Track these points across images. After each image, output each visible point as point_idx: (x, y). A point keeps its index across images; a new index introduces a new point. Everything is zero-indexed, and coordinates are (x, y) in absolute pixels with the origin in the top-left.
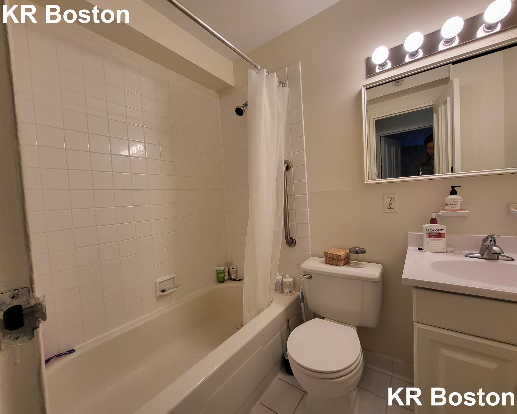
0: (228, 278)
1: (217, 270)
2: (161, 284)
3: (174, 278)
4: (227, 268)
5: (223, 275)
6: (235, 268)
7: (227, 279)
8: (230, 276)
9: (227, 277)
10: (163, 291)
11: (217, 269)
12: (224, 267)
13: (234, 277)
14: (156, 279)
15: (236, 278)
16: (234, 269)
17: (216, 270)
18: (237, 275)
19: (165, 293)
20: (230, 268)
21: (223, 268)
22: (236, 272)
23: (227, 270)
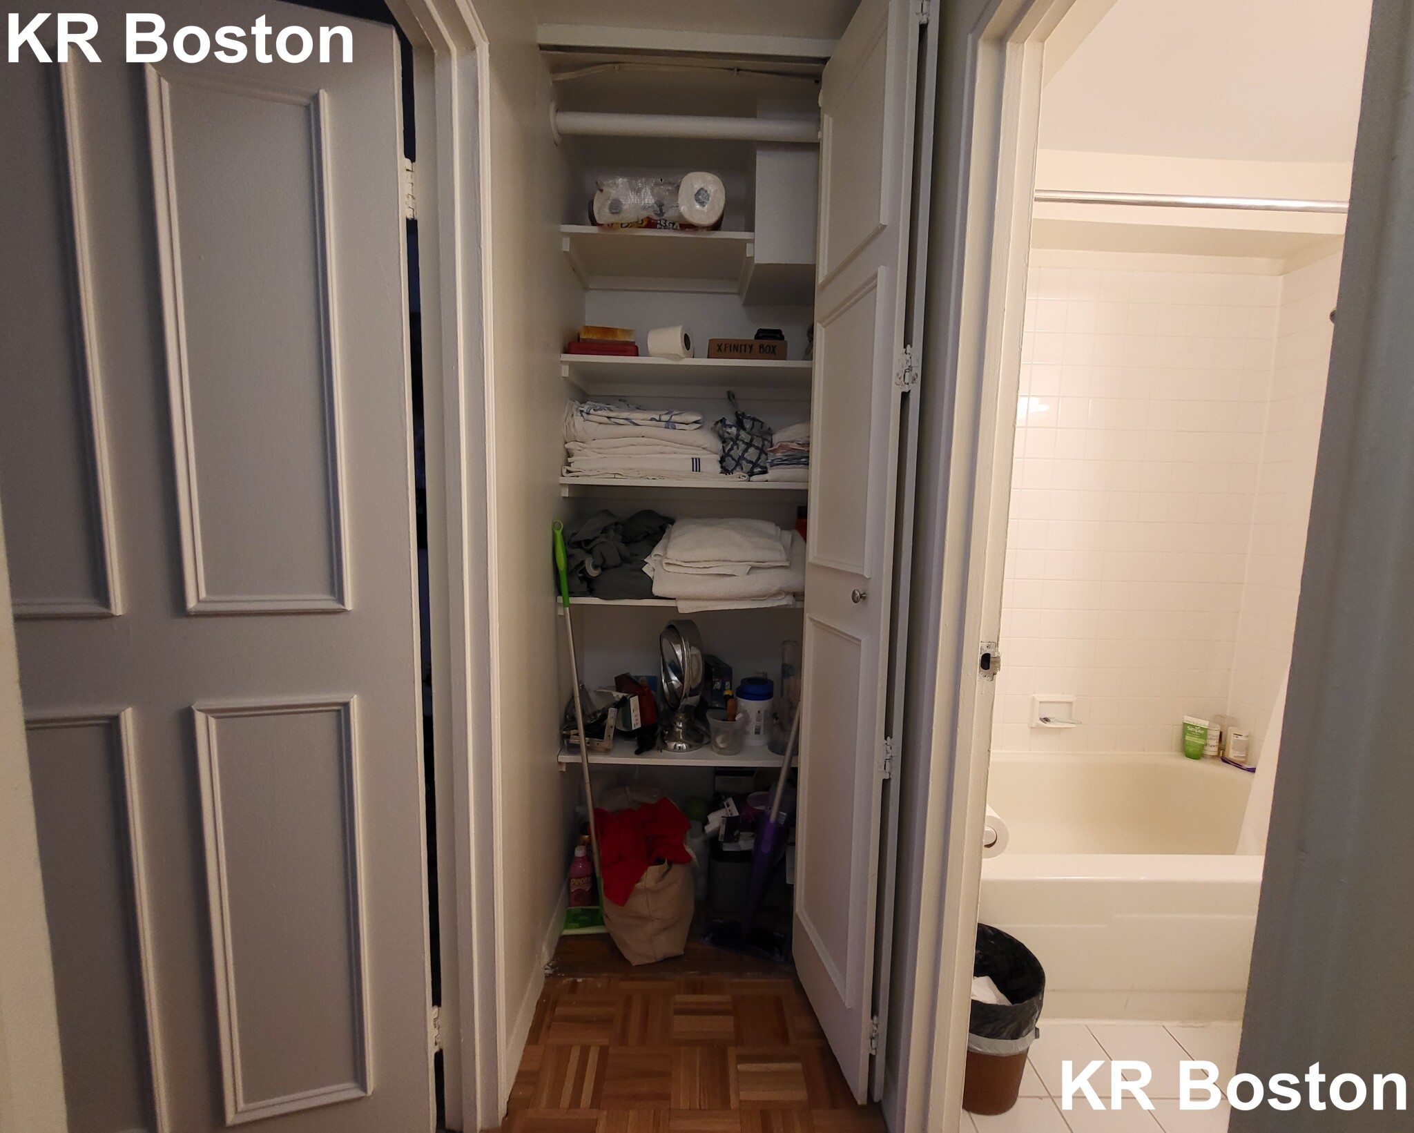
0: (1215, 754)
1: (1185, 725)
2: (1043, 705)
3: (1071, 703)
4: (1218, 728)
5: (1201, 742)
6: (1244, 735)
7: (1213, 757)
8: (1224, 750)
9: (1212, 750)
10: (1046, 720)
11: (1187, 721)
12: (1208, 722)
13: (1235, 756)
14: (1035, 693)
15: (1242, 762)
16: (1240, 738)
17: (1181, 723)
18: (1247, 754)
19: (1048, 725)
20: (1229, 733)
21: (1204, 723)
22: (1247, 748)
23: (1218, 733)
